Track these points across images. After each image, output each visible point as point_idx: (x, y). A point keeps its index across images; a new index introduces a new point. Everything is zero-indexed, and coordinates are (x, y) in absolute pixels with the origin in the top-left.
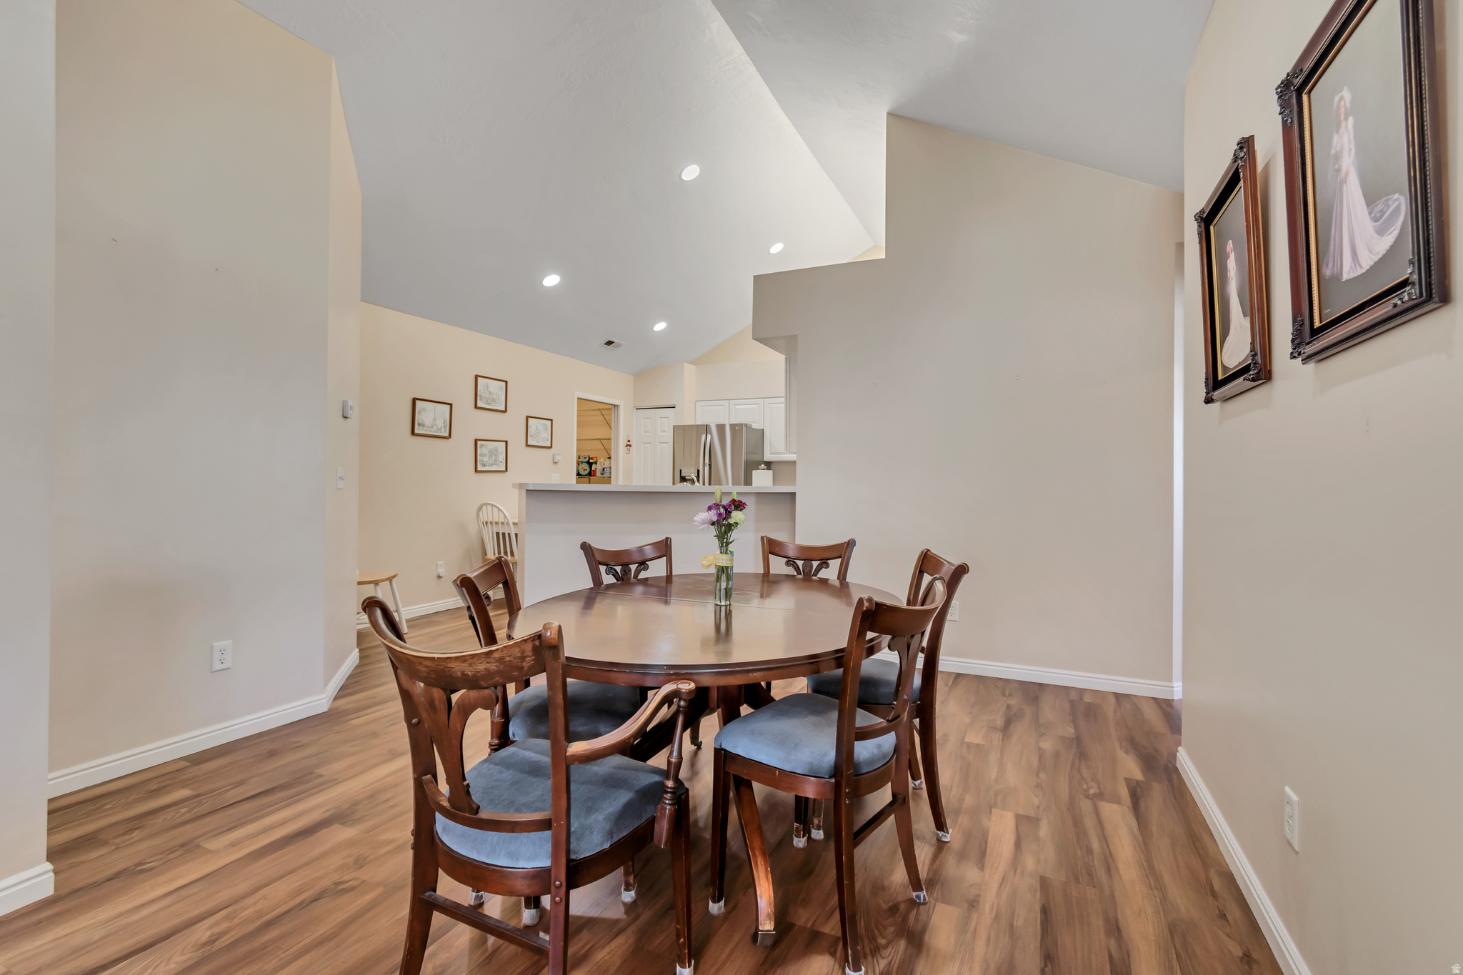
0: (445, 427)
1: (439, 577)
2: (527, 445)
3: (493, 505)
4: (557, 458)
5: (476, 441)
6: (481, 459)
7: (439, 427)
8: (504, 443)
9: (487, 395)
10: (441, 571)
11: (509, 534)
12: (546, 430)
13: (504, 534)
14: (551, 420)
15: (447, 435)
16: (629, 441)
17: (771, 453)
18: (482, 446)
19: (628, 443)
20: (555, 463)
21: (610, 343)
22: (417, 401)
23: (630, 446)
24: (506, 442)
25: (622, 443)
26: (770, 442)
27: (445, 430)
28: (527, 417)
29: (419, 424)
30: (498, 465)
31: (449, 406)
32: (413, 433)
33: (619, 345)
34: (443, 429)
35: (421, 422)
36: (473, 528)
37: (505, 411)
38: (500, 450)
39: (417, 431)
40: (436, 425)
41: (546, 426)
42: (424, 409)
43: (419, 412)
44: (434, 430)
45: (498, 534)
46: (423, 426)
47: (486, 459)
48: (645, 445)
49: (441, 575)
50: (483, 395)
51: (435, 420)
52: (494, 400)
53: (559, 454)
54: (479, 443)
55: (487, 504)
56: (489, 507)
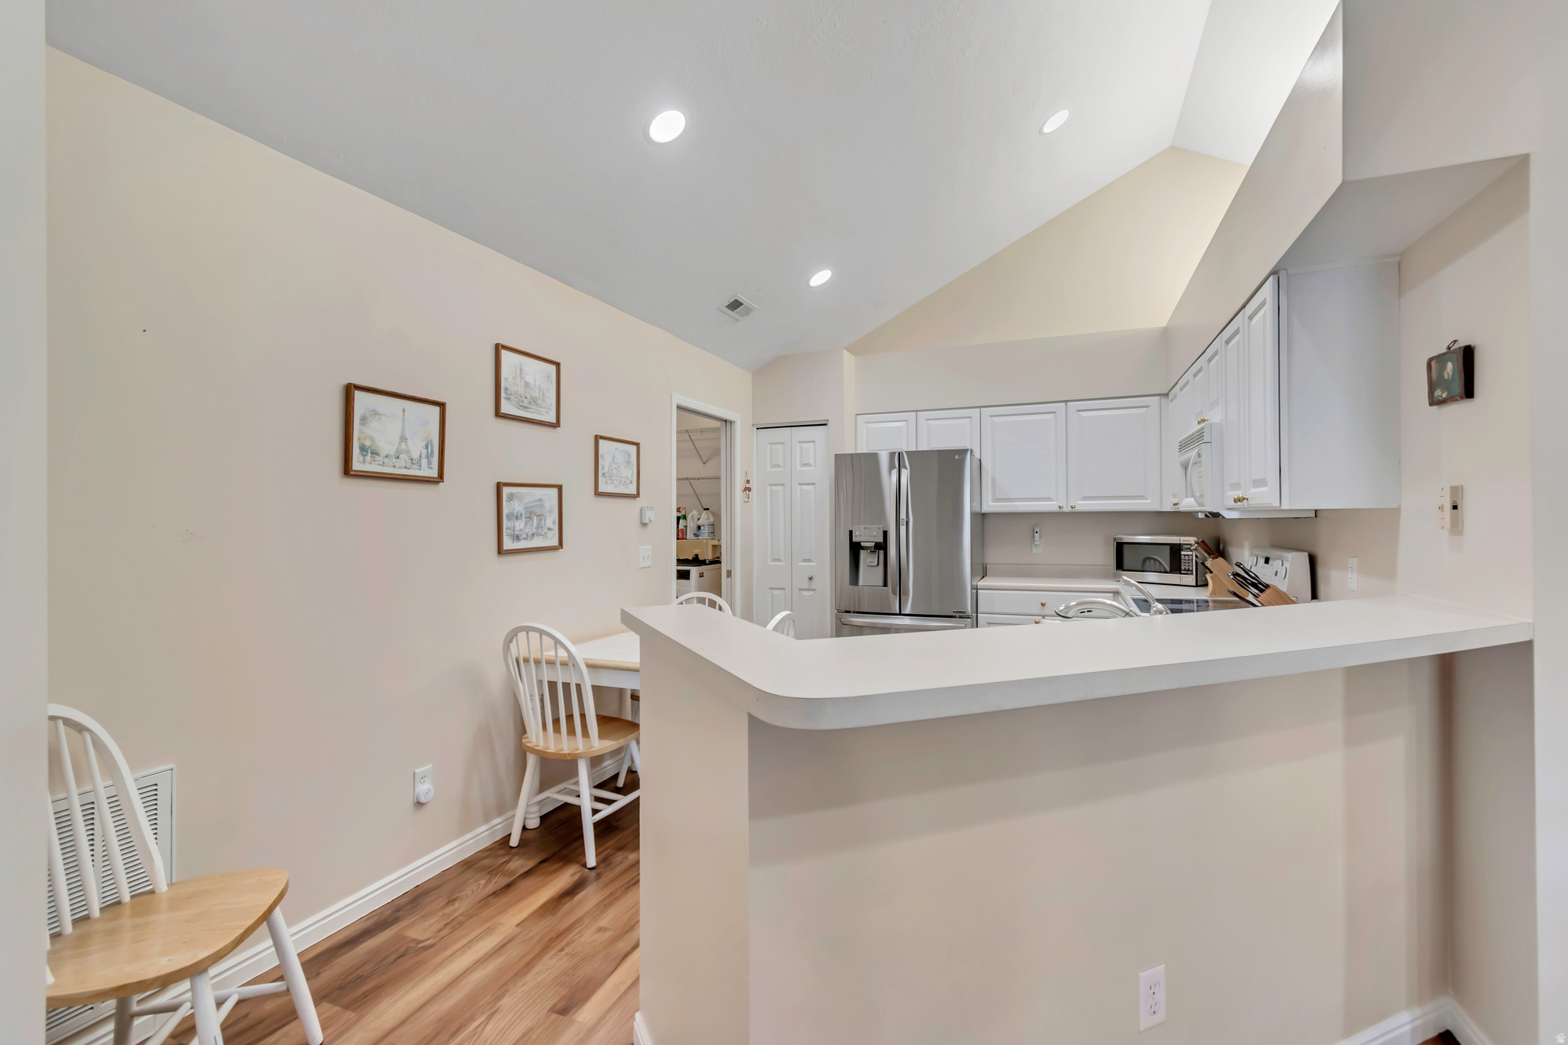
0: (429, 456)
1: (419, 804)
2: (598, 494)
3: (542, 632)
4: (649, 515)
5: (499, 486)
6: (510, 524)
7: (415, 456)
8: (555, 491)
9: (521, 390)
10: (424, 789)
11: (578, 686)
12: (628, 462)
13: (566, 686)
14: (637, 444)
15: (434, 473)
16: (748, 482)
17: (996, 500)
18: (511, 497)
19: (748, 485)
20: (644, 525)
21: (735, 305)
22: (358, 394)
23: (749, 489)
24: (560, 488)
25: (739, 485)
26: (994, 480)
27: (429, 463)
28: (597, 438)
29: (363, 449)
30: (544, 536)
31: (437, 409)
32: (347, 470)
33: (749, 311)
34: (424, 461)
35: (368, 443)
36: (495, 675)
37: (556, 425)
38: (547, 505)
39: (357, 465)
40: (408, 452)
41: (629, 455)
42: (375, 413)
43: (364, 420)
44: (401, 463)
45: (552, 685)
46: (375, 453)
47: (519, 525)
48: (774, 488)
49: (423, 800)
50: (512, 389)
51: (403, 439)
52: (534, 401)
53: (652, 509)
54: (506, 491)
55: (528, 629)
56: (534, 636)
